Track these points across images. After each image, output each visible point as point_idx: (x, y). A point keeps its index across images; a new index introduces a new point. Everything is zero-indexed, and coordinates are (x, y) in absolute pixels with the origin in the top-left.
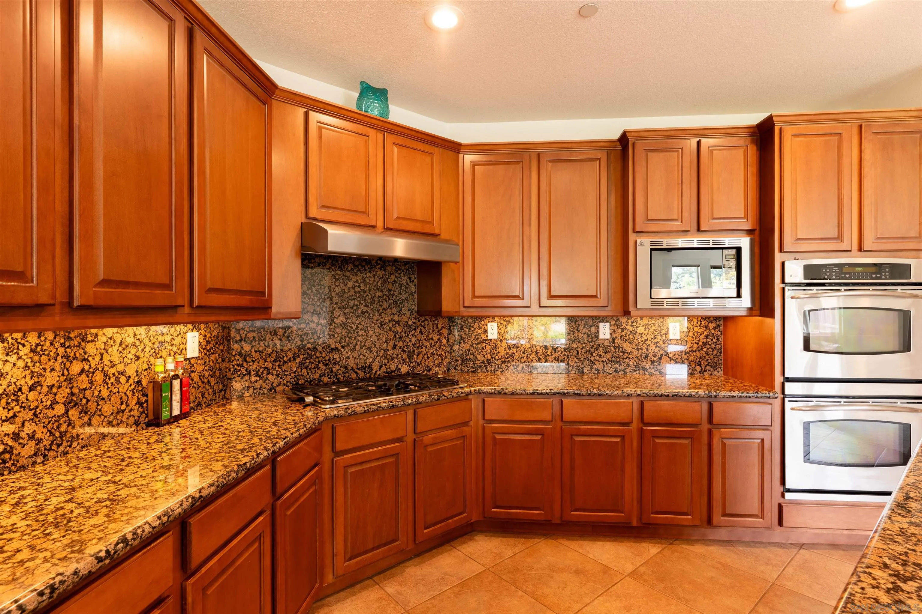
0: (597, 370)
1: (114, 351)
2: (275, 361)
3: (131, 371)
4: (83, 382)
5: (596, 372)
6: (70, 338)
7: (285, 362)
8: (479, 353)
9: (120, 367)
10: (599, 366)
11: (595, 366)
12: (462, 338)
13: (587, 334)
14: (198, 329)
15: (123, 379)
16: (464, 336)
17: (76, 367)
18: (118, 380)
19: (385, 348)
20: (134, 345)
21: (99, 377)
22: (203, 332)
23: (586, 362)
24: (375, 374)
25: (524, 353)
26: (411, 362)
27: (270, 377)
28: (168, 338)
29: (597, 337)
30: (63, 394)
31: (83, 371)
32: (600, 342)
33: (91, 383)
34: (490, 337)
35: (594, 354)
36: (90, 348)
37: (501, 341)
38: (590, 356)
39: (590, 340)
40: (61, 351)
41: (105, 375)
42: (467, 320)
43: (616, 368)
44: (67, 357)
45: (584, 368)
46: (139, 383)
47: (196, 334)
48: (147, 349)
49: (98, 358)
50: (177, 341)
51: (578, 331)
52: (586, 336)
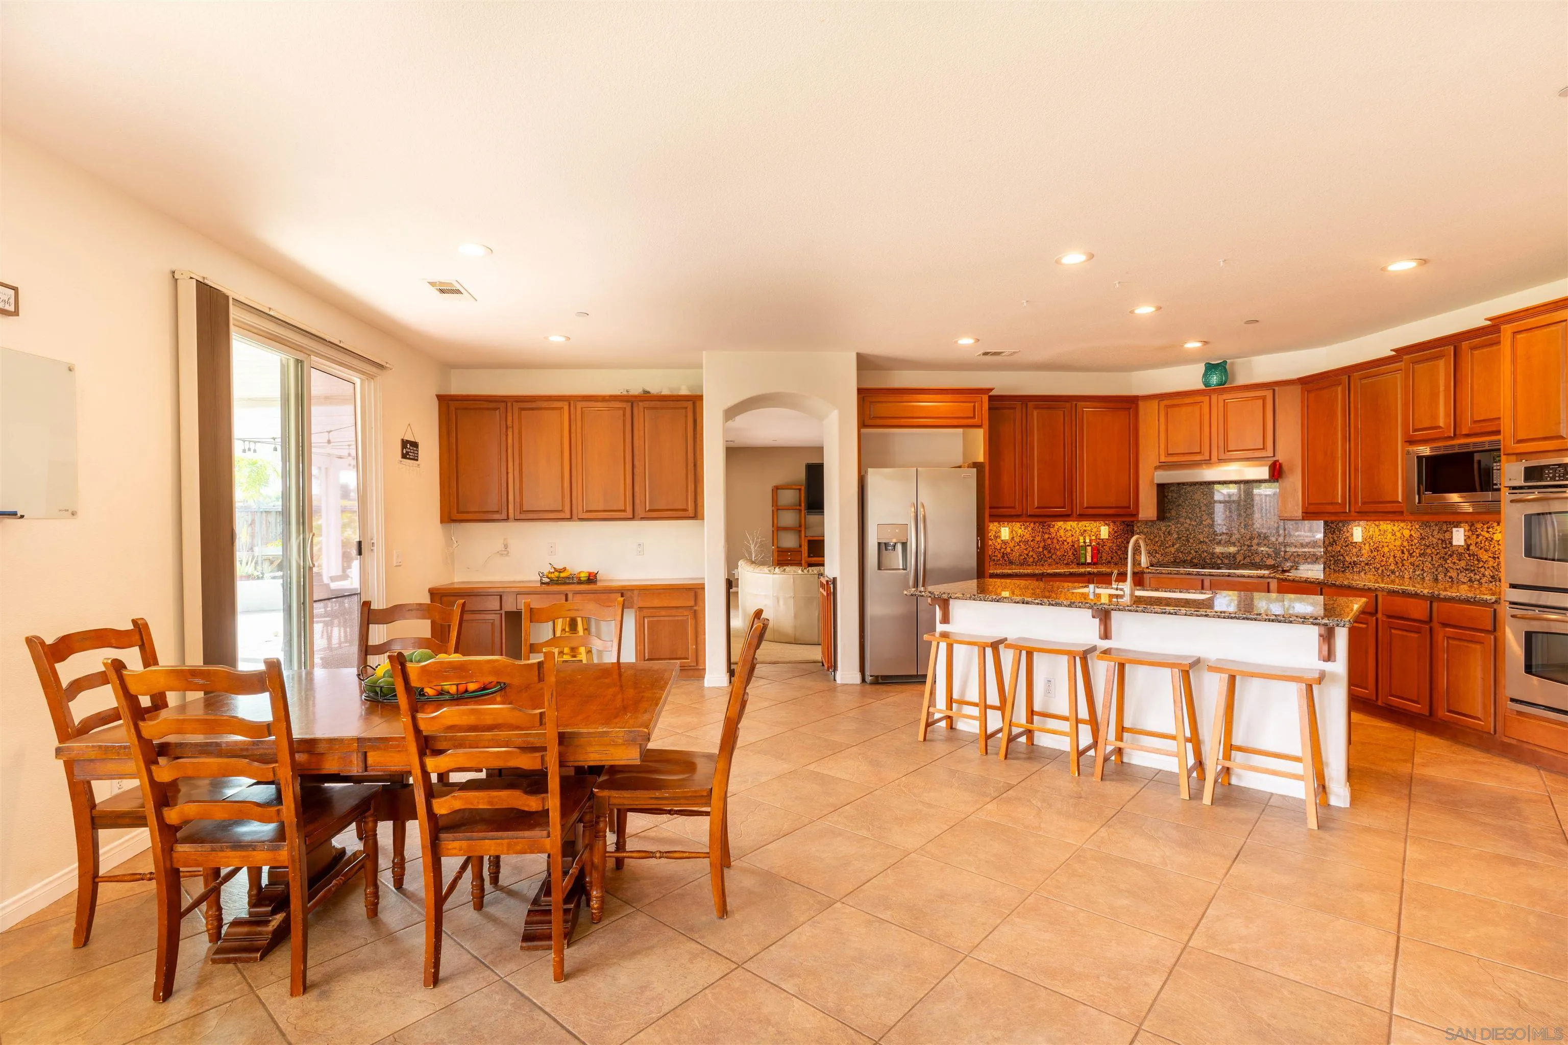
0: (1451, 577)
1: (1062, 532)
2: (1160, 546)
3: (1069, 540)
4: (1049, 542)
5: (1450, 580)
6: (1044, 526)
7: (1167, 547)
8: (1347, 555)
9: (1065, 538)
10: (1453, 574)
11: (1449, 574)
12: (1334, 541)
13: (1442, 540)
14: (1108, 525)
15: (1065, 543)
16: (1336, 539)
17: (1046, 536)
18: (1063, 543)
19: (1249, 544)
20: (1070, 530)
21: (1055, 541)
22: (1111, 526)
23: (1440, 569)
24: (1239, 562)
25: (1383, 556)
26: (1277, 557)
27: (1157, 555)
28: (1089, 528)
29: (1451, 543)
30: (1042, 544)
31: (1049, 538)
32: (1454, 548)
33: (1052, 542)
34: (1355, 540)
35: (1448, 561)
36: (1052, 530)
37: (1365, 544)
38: (1444, 562)
39: (1444, 546)
40: (1041, 530)
41: (1058, 540)
42: (1338, 524)
43: (1471, 577)
44: (1043, 532)
45: (1439, 575)
46: (1073, 546)
47: (1107, 527)
48: (1077, 532)
49: (1055, 534)
50: (1094, 530)
51: (1433, 536)
52: (1440, 542)
